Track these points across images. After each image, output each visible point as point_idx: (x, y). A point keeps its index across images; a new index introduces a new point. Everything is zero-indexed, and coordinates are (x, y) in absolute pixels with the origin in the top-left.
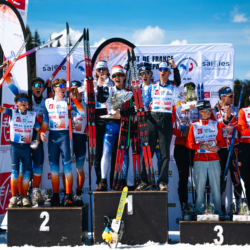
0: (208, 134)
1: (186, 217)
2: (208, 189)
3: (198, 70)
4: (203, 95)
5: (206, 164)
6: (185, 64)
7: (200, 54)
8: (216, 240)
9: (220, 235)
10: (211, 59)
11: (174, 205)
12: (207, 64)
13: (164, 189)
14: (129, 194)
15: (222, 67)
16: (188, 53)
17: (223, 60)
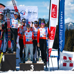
0: (29, 35)
1: (22, 62)
2: (29, 53)
3: (26, 15)
4: (28, 23)
5: (29, 45)
7: (27, 9)
8: (31, 70)
9: (32, 68)
10: (30, 11)
11: (18, 58)
12: (29, 13)
13: (15, 53)
14: (3, 55)
15: (34, 14)
16: (23, 9)
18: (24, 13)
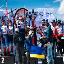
6: (41, 14)
7: (45, 11)
10: (48, 12)
16: (42, 11)
17: (52, 13)
18: (42, 15)
